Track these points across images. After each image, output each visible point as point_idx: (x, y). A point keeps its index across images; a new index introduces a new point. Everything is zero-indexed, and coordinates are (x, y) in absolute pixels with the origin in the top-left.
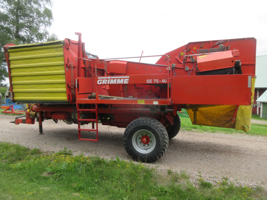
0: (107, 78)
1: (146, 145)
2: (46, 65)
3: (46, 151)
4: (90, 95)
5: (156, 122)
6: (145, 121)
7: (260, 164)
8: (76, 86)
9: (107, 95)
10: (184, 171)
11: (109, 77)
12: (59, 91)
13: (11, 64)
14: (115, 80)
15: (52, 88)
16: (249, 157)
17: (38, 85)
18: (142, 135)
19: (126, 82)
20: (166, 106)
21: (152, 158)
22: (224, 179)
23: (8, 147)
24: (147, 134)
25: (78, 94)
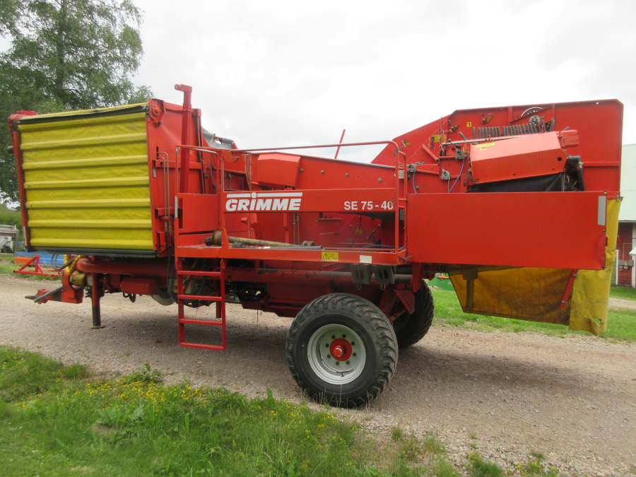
0: (248, 195)
1: (343, 363)
2: (107, 163)
3: (101, 370)
4: (208, 237)
5: (366, 306)
6: (339, 304)
7: (629, 419)
8: (176, 216)
9: (251, 238)
10: (434, 431)
11: (254, 195)
12: (135, 227)
13: (25, 160)
14: (269, 202)
15: (118, 218)
16: (603, 398)
17: (86, 211)
18: (333, 337)
19: (294, 206)
20: (393, 267)
21: (355, 398)
22: (534, 455)
23: (12, 358)
24: (344, 336)
25: (180, 234)
